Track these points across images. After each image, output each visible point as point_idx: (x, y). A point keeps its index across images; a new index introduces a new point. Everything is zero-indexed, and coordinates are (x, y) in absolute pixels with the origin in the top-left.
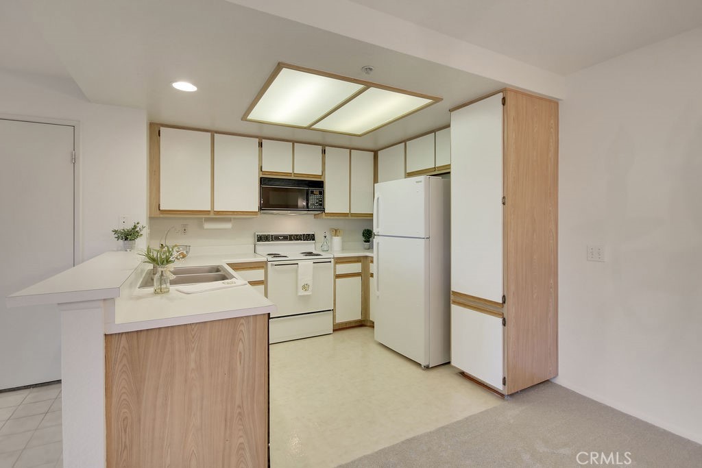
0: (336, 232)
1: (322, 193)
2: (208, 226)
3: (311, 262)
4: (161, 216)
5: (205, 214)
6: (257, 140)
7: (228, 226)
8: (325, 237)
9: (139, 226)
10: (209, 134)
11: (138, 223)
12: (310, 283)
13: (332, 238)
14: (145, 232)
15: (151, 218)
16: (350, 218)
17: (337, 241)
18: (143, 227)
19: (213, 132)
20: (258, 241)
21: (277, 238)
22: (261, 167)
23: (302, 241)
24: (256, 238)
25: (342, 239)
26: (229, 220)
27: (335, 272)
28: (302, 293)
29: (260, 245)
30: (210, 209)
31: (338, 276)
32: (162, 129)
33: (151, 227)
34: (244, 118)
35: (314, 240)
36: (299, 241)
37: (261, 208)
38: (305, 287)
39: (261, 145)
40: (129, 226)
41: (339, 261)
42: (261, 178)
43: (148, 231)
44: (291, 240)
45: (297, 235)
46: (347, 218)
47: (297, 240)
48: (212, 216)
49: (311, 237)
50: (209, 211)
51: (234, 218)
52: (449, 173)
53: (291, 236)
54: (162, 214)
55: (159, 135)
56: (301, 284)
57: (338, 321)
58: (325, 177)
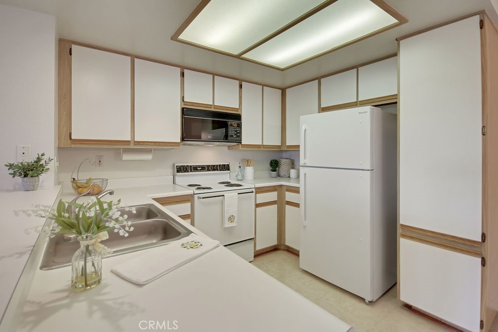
0: (247, 162)
1: (239, 126)
2: (126, 157)
3: (235, 194)
4: (73, 146)
5: (124, 145)
6: (179, 70)
7: (149, 157)
8: (240, 167)
9: (45, 158)
10: (129, 58)
11: (43, 155)
12: (235, 215)
13: (244, 168)
14: (53, 166)
15: (60, 149)
16: (262, 149)
17: (249, 171)
18: (50, 160)
19: (134, 57)
20: (178, 171)
21: (195, 169)
22: (183, 97)
23: (219, 172)
24: (176, 170)
25: (254, 168)
26: (149, 151)
27: (256, 201)
28: (228, 225)
29: (180, 176)
30: (130, 139)
31: (257, 205)
32: (75, 48)
33: (60, 159)
34: (175, 37)
35: (229, 170)
36: (216, 172)
37: (183, 139)
38: (231, 219)
39: (183, 75)
40: (30, 159)
41: (259, 190)
42: (183, 109)
43: (57, 164)
44: (209, 170)
45: (214, 166)
46: (260, 149)
47: (214, 170)
48: (132, 146)
49: (226, 168)
50: (129, 141)
51: (155, 150)
52: (396, 103)
53: (208, 166)
54: (74, 144)
55: (71, 54)
56: (227, 216)
57: (258, 248)
58: (241, 110)
